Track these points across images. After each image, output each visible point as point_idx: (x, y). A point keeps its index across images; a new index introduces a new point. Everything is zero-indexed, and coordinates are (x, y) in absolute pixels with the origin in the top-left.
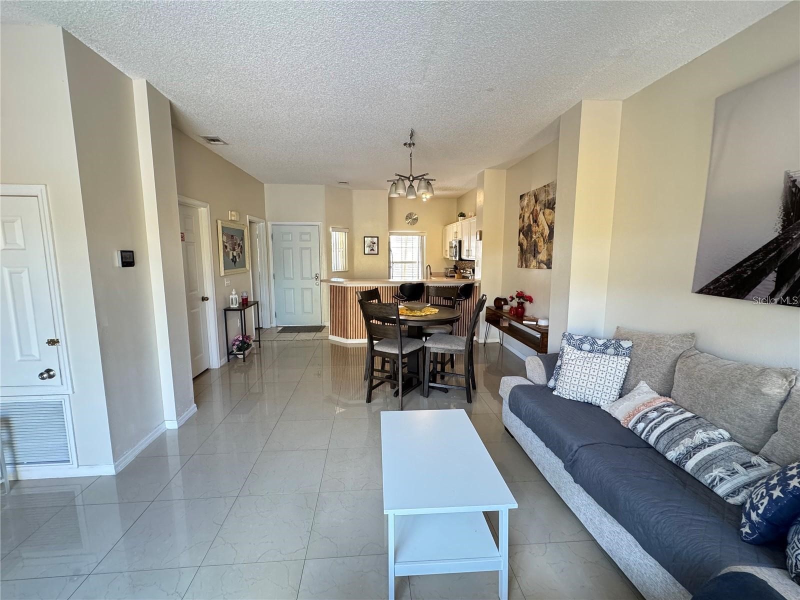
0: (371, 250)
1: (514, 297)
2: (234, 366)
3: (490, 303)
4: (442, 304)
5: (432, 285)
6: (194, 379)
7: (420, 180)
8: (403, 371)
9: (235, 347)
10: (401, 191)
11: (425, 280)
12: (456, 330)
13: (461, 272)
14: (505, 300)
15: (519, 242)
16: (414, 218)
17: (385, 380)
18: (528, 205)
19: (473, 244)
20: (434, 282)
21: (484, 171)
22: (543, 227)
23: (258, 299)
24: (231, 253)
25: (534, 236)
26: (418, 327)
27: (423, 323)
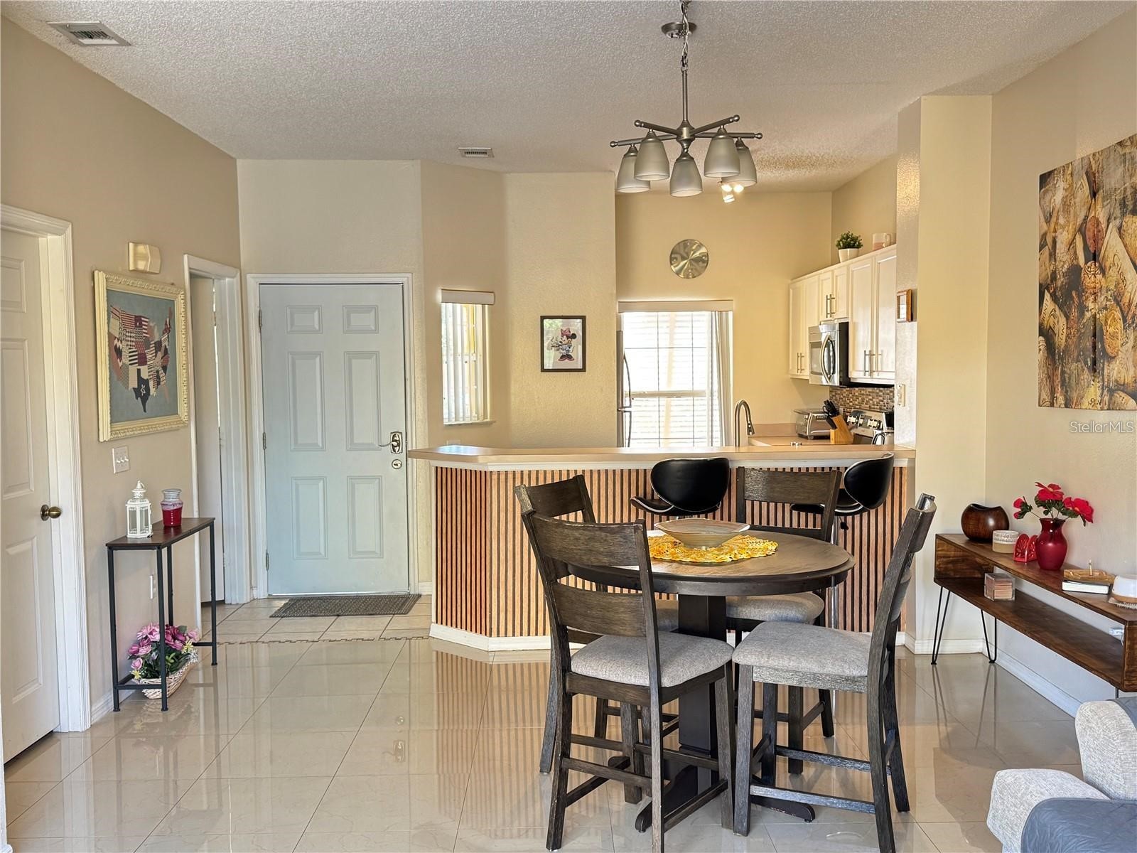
0: (563, 357)
1: (1031, 502)
2: (131, 724)
3: (947, 522)
4: (787, 525)
5: (757, 465)
6: (7, 766)
7: (714, 137)
8: (666, 746)
9: (138, 663)
10: (654, 175)
11: (732, 449)
12: (836, 611)
13: (848, 424)
14: (999, 513)
15: (1041, 325)
16: (697, 254)
17: (603, 772)
18: (1066, 204)
19: (887, 334)
20: (765, 456)
21: (919, 101)
22: (1121, 274)
23: (214, 513)
24: (133, 370)
25: (1091, 305)
26: (709, 596)
27: (729, 585)
